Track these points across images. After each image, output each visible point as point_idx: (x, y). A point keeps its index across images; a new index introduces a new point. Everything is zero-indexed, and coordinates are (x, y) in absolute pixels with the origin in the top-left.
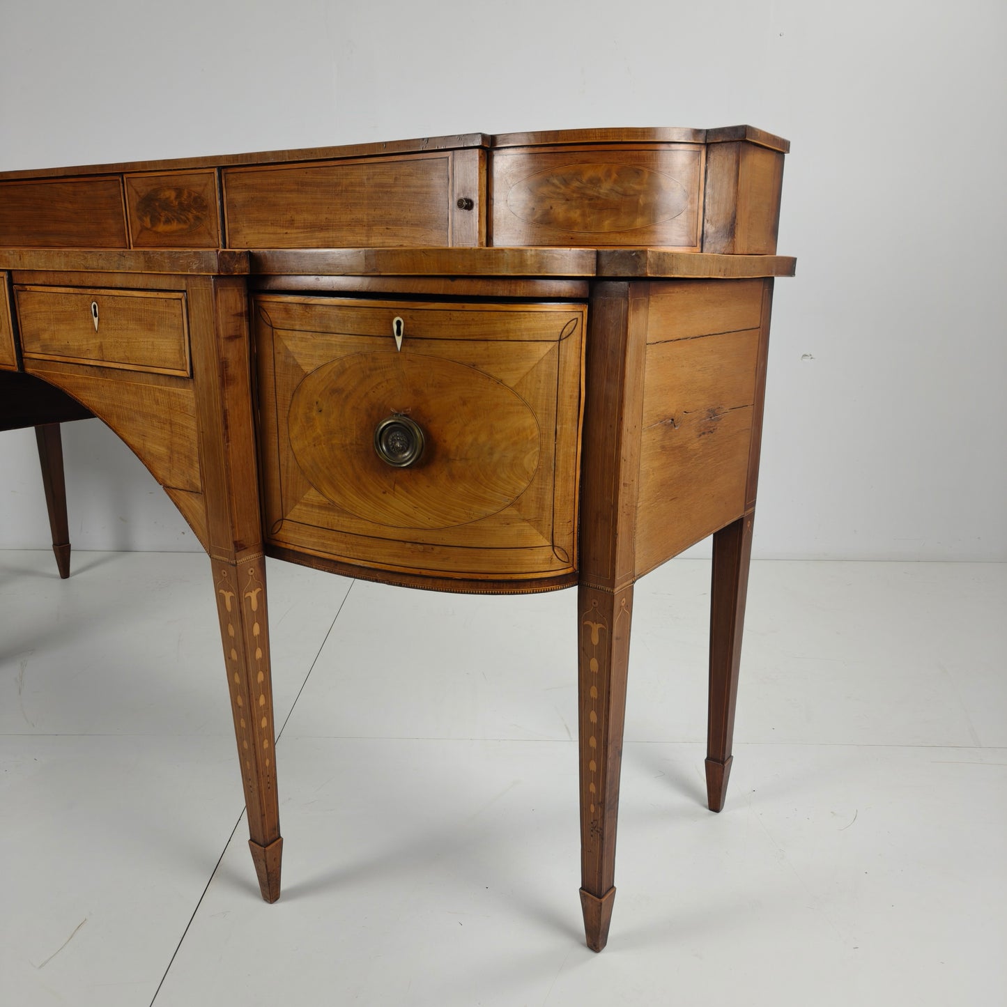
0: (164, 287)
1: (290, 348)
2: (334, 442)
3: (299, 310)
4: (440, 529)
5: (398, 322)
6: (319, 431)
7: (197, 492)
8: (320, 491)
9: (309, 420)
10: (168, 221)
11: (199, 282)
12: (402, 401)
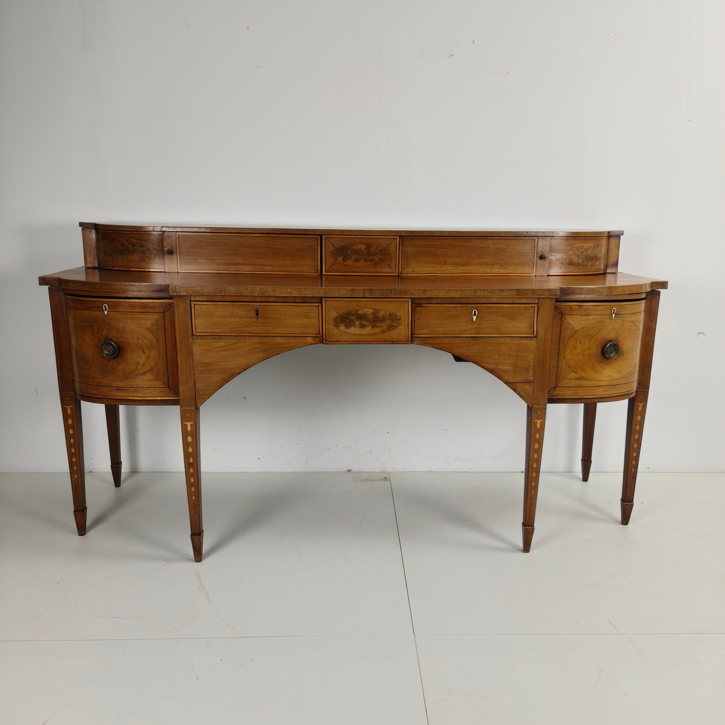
0: (524, 303)
1: (570, 322)
2: (585, 354)
4: (619, 379)
5: (614, 310)
6: (579, 351)
7: (529, 382)
8: (576, 373)
9: (575, 347)
10: (357, 260)
11: (546, 300)
12: (612, 336)
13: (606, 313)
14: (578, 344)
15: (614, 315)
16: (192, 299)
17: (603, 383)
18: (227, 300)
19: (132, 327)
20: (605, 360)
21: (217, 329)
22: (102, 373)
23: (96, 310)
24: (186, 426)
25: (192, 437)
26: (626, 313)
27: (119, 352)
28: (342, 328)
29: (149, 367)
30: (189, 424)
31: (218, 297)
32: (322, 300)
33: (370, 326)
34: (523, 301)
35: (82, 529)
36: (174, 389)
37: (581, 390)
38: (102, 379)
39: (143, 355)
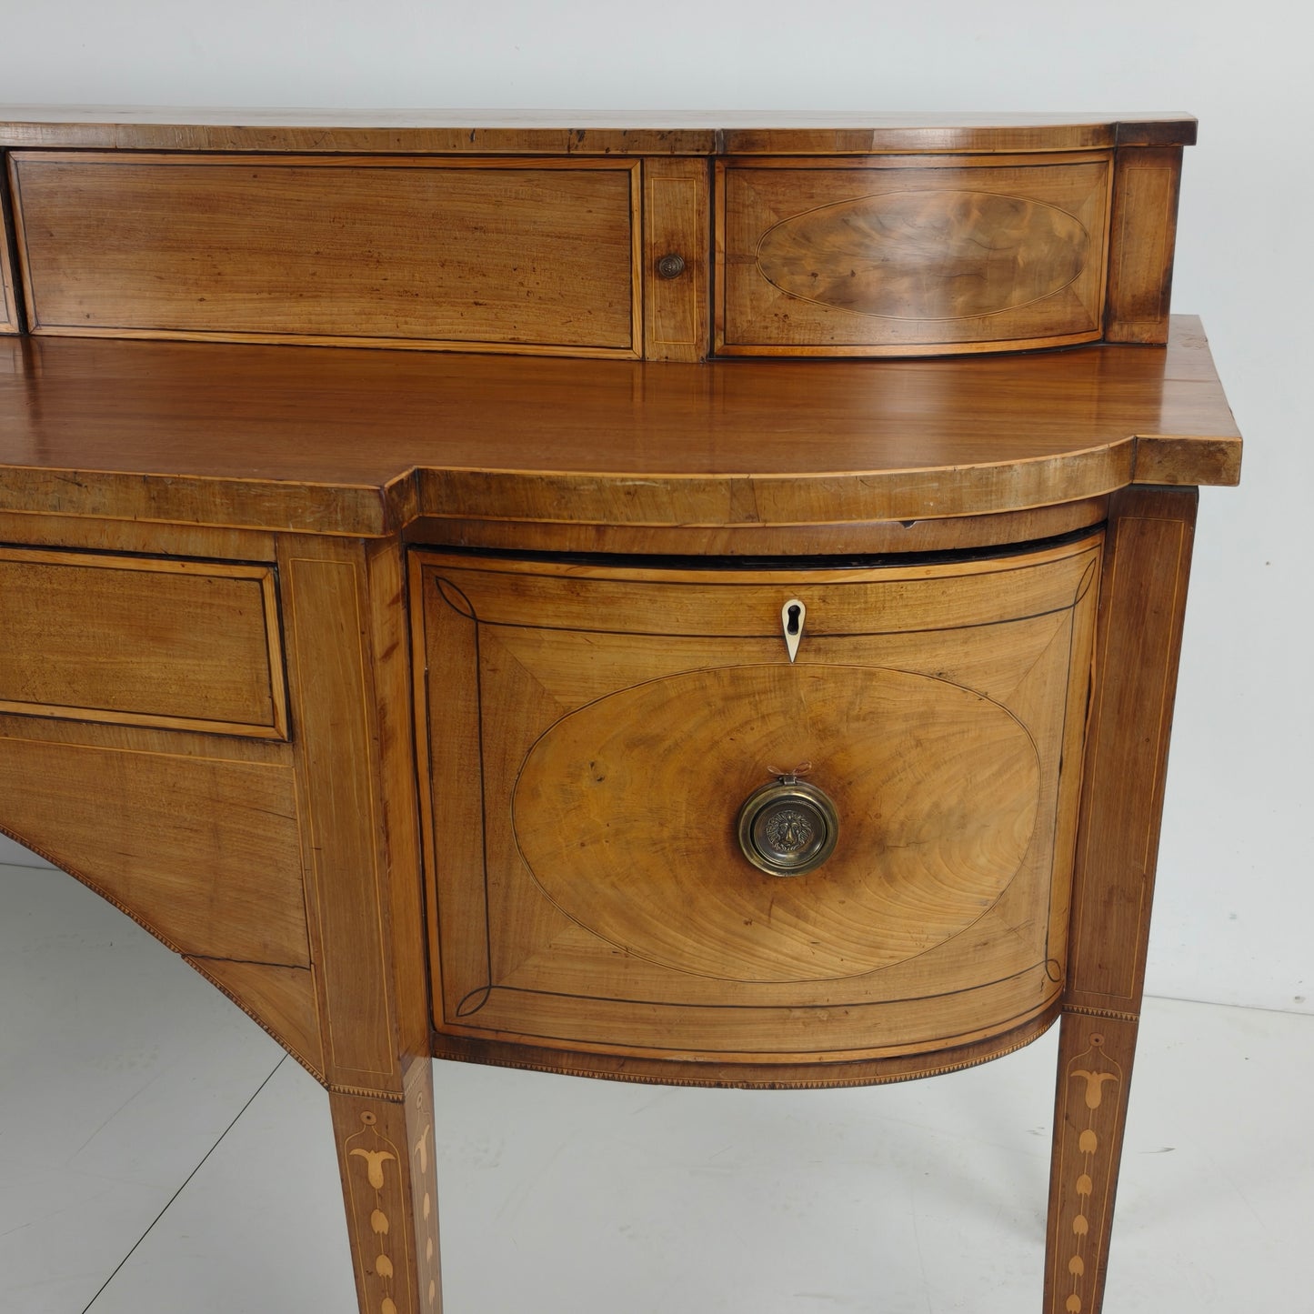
1: (525, 662)
2: (633, 836)
3: (554, 588)
5: (795, 609)
6: (595, 817)
8: (594, 930)
9: (568, 797)
11: (315, 546)
14: (586, 783)
15: (793, 641)
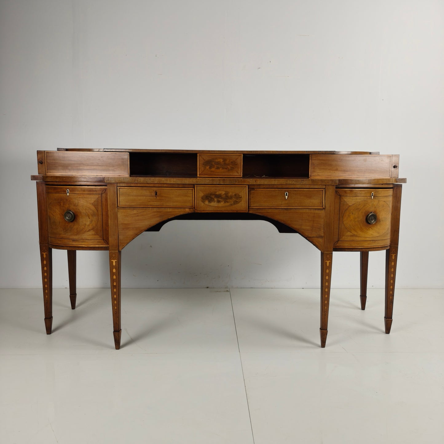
0: (316, 188)
1: (345, 200)
2: (356, 220)
3: (349, 192)
4: (378, 237)
5: (373, 193)
6: (352, 218)
7: (321, 237)
8: (351, 232)
9: (349, 216)
10: (218, 168)
11: (330, 186)
12: (372, 209)
13: (367, 195)
14: (351, 214)
15: (372, 197)
16: (118, 185)
17: (368, 239)
18: (139, 186)
19: (83, 203)
20: (368, 224)
21: (132, 203)
22: (65, 231)
23: (62, 193)
24: (113, 262)
25: (116, 270)
26: (380, 195)
27: (74, 218)
28: (207, 202)
29: (92, 227)
30: (114, 261)
31: (133, 184)
32: (194, 186)
33: (223, 202)
34: (316, 187)
35: (49, 331)
36: (106, 241)
37: (354, 243)
38: (65, 234)
39: (89, 220)
